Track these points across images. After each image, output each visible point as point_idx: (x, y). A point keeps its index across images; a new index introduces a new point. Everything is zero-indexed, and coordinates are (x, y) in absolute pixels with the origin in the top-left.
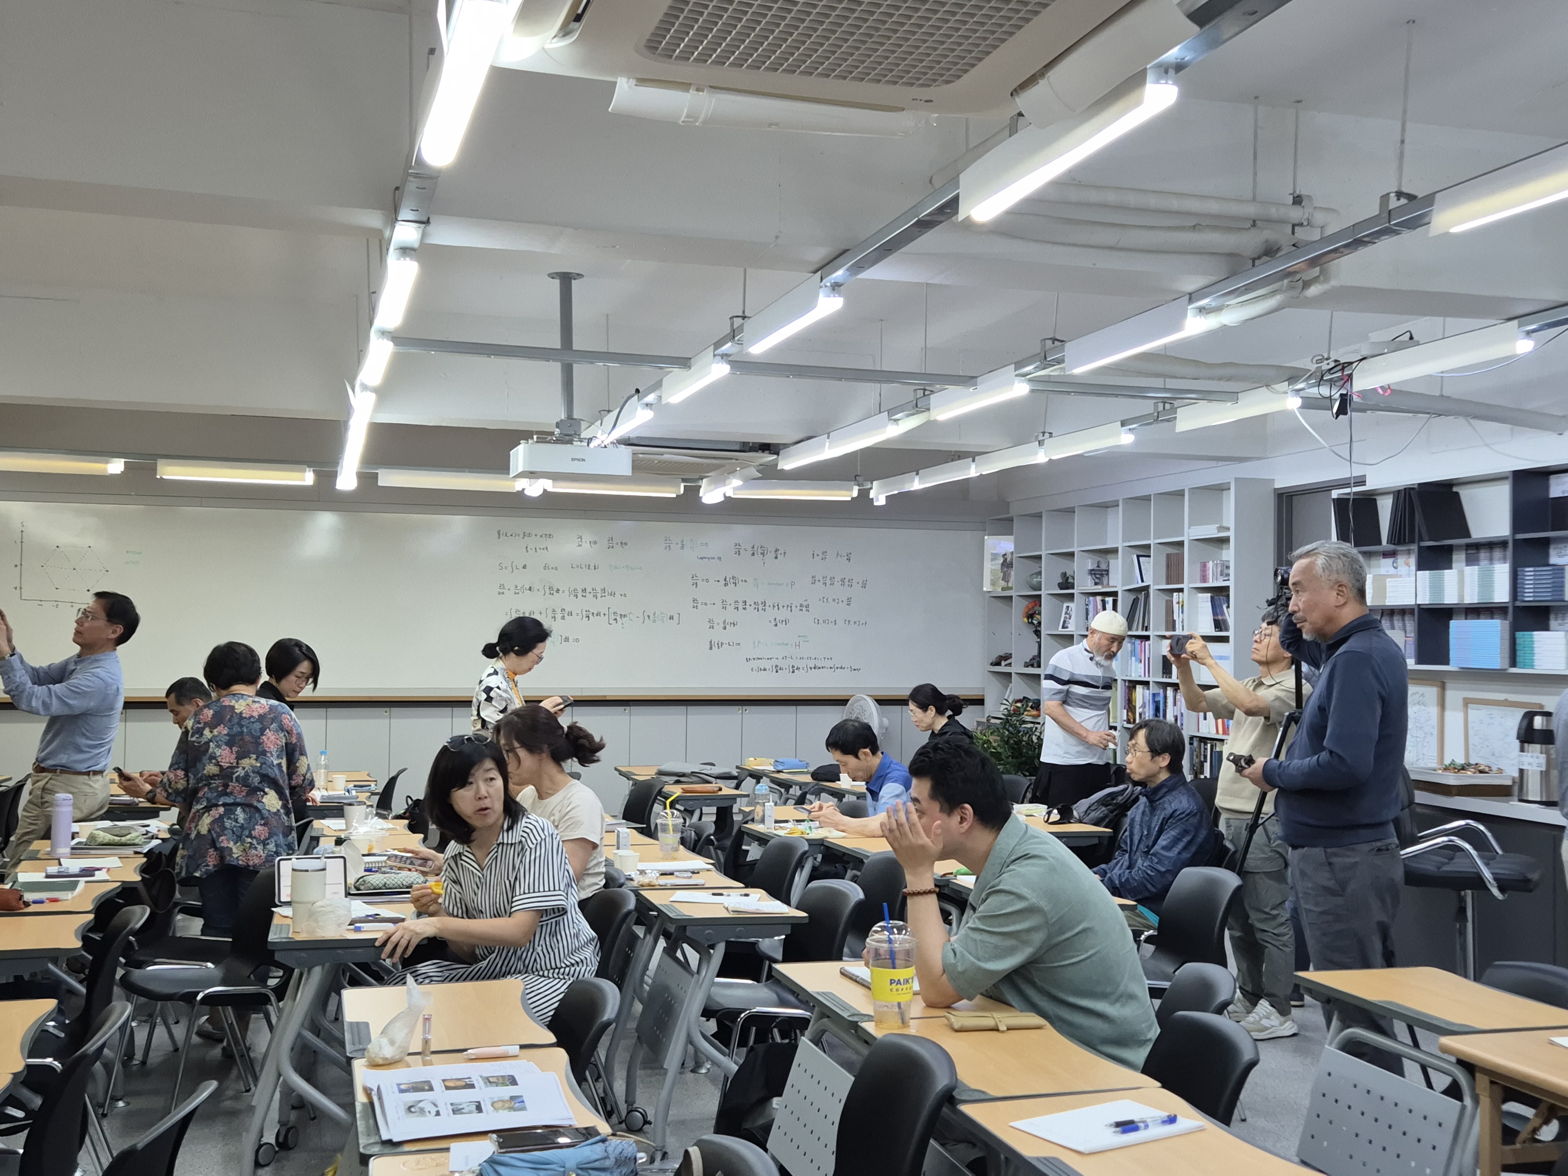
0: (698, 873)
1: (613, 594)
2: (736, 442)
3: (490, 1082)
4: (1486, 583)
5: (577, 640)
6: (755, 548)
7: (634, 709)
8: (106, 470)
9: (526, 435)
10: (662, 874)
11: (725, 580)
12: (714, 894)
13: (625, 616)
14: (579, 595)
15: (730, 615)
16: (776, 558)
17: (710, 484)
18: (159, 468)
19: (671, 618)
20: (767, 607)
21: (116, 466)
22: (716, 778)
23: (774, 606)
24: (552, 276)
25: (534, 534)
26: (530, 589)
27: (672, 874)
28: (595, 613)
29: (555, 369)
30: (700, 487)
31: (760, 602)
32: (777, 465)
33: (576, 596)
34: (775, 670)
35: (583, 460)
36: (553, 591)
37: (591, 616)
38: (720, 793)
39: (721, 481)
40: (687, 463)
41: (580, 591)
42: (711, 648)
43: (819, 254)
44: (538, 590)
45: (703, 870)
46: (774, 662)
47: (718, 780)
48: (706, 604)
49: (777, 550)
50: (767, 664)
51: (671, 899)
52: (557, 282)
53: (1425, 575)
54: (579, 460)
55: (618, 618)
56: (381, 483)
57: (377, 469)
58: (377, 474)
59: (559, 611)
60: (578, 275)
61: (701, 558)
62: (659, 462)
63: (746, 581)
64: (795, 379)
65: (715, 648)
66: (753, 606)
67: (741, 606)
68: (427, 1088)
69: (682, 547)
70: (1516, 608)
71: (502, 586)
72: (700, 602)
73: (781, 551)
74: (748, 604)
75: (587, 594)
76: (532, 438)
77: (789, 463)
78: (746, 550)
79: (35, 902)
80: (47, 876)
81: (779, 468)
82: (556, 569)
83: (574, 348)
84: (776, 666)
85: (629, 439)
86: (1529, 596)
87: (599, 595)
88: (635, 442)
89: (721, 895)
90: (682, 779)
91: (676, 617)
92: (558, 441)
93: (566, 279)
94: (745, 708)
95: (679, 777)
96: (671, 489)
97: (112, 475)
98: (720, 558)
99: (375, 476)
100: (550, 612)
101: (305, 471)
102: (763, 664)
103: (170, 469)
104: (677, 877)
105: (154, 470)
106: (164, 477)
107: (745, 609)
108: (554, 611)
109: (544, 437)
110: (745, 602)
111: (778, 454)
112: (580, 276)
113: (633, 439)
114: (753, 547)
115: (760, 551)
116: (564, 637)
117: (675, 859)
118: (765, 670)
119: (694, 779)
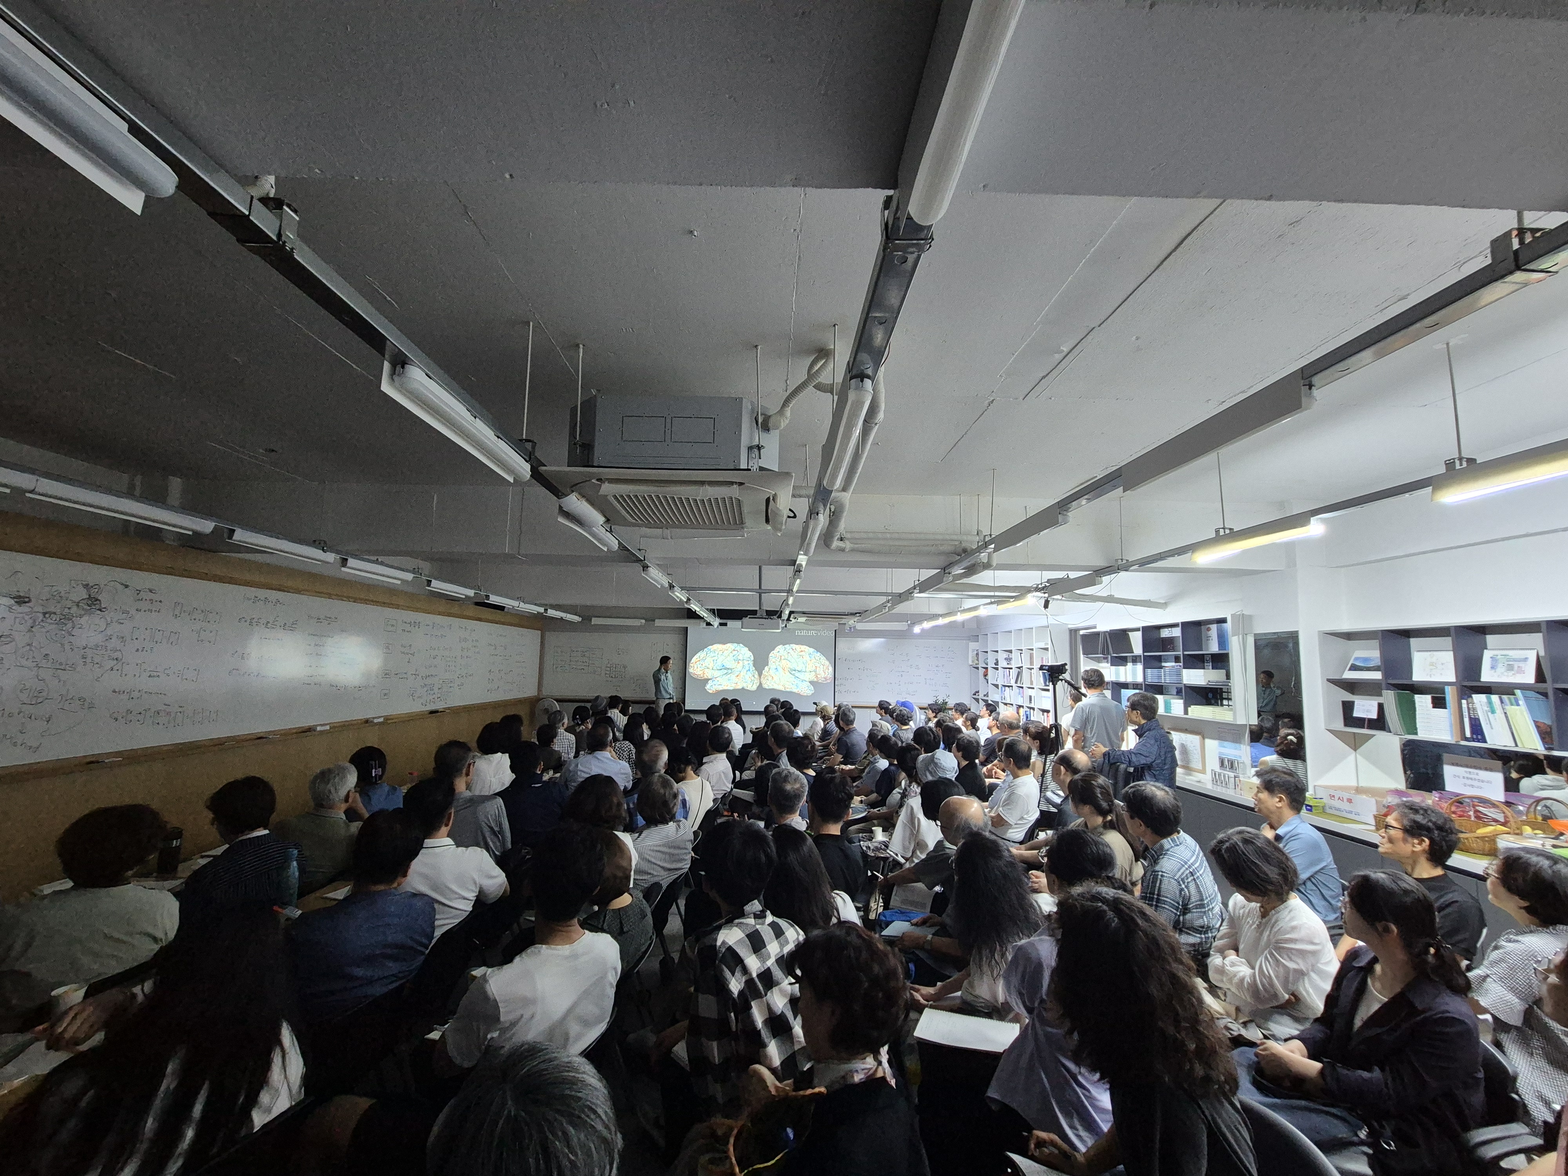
4: (1134, 674)
18: (656, 623)
53: (1113, 668)
70: (1146, 685)
86: (1149, 680)
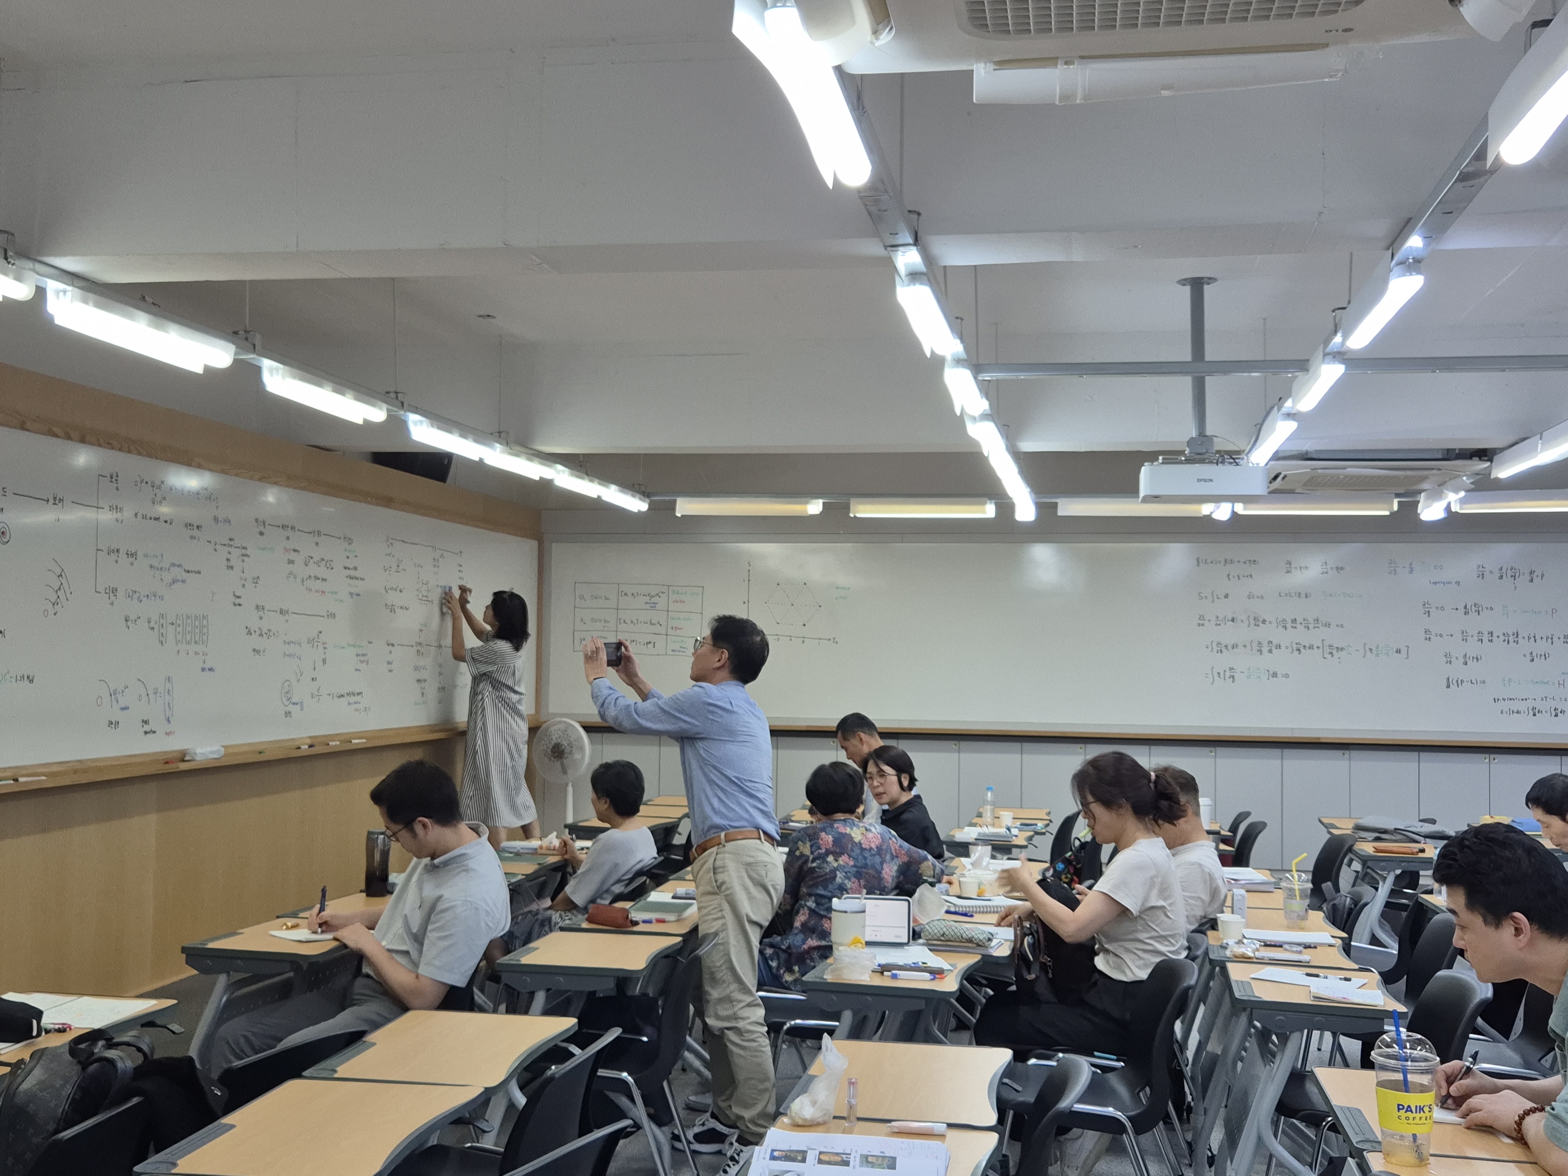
0: (1315, 947)
1: (1327, 625)
2: (1438, 450)
3: (867, 1162)
5: (1287, 676)
6: (1504, 570)
7: (1355, 753)
8: (806, 512)
9: (1151, 456)
10: (1266, 945)
11: (1465, 607)
12: (1308, 975)
13: (1342, 649)
14: (1289, 625)
15: (1473, 647)
16: (1532, 581)
17: (1428, 498)
18: (852, 508)
19: (1398, 651)
20: (1520, 640)
21: (815, 507)
22: (1426, 837)
23: (1529, 638)
24: (1183, 282)
25: (1236, 560)
26: (1233, 620)
27: (1281, 946)
28: (1308, 645)
29: (1186, 383)
30: (1418, 502)
31: (1511, 633)
32: (1490, 474)
33: (1286, 628)
34: (1531, 713)
35: (1211, 480)
36: (1258, 621)
37: (1302, 649)
38: (1421, 855)
39: (1436, 494)
40: (1380, 477)
41: (1289, 621)
42: (1448, 686)
43: (1381, 228)
44: (1242, 621)
45: (1322, 945)
46: (1530, 704)
47: (1427, 840)
48: (1441, 636)
49: (1532, 572)
50: (1522, 706)
51: (1253, 976)
52: (1188, 289)
54: (1205, 480)
55: (1334, 652)
56: (1061, 512)
57: (1055, 498)
58: (1056, 503)
59: (1265, 644)
60: (1210, 278)
61: (1435, 583)
62: (1346, 477)
63: (1492, 609)
64: (1440, 374)
65: (1453, 687)
66: (1502, 638)
67: (1485, 638)
68: (799, 1158)
69: (1411, 571)
71: (1202, 617)
72: (1433, 633)
73: (1538, 572)
74: (1495, 635)
75: (1298, 626)
76: (1158, 459)
77: (1505, 471)
78: (1491, 572)
79: (644, 922)
80: (673, 898)
81: (1493, 476)
82: (1262, 597)
83: (1206, 360)
84: (1534, 708)
85: (1307, 453)
87: (1311, 626)
88: (1314, 456)
89: (1317, 976)
90: (1383, 836)
91: (1404, 650)
92: (1189, 461)
93: (1197, 285)
94: (1492, 756)
95: (1380, 834)
96: (1383, 506)
97: (811, 516)
98: (1458, 583)
99: (1055, 506)
100: (1255, 644)
101: (985, 503)
102: (1515, 706)
103: (861, 507)
104: (1286, 950)
105: (847, 508)
106: (858, 515)
107: (1491, 641)
108: (1260, 643)
109: (1172, 456)
110: (1491, 633)
111: (1491, 460)
112: (1211, 280)
113: (1311, 452)
114: (1501, 569)
115: (1510, 573)
116: (1271, 673)
117: (1302, 929)
118: (1518, 712)
119: (1399, 837)
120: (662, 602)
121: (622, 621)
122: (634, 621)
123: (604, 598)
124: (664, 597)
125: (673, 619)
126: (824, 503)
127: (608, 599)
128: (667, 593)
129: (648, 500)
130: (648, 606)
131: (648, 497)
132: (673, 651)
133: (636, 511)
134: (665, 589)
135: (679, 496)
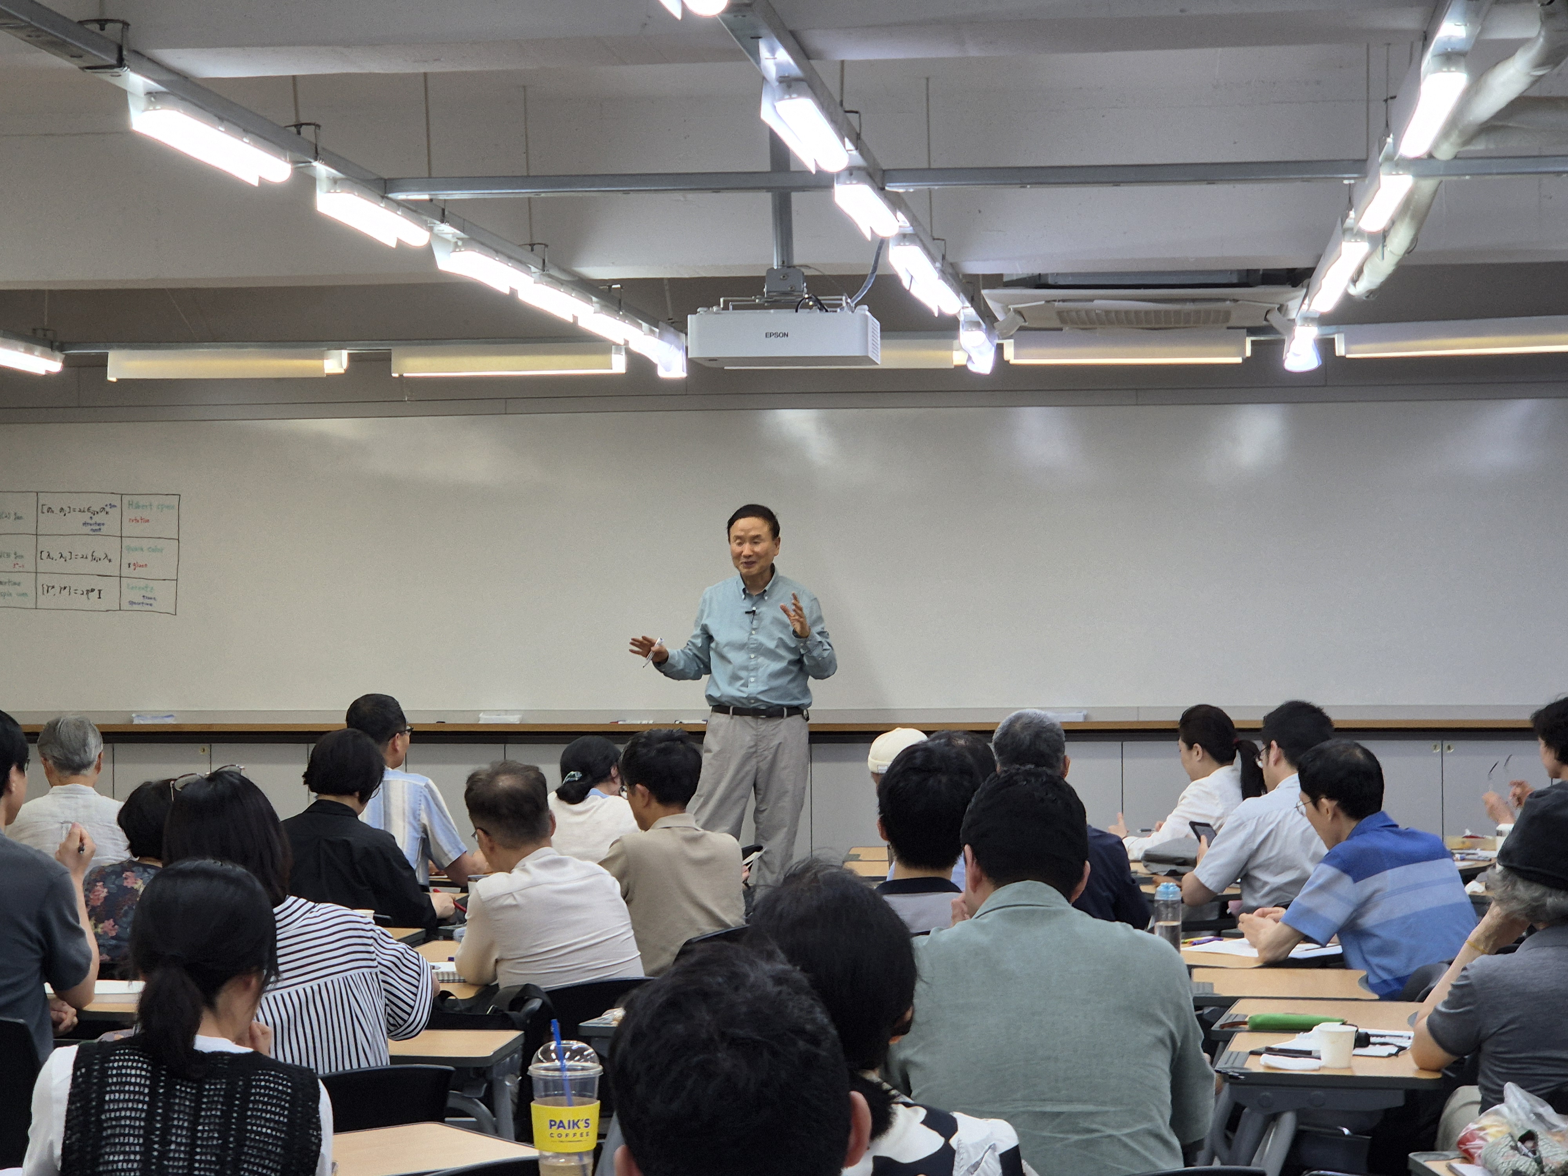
8: (321, 370)
18: (394, 362)
21: (335, 363)
94: (1446, 743)
96: (1233, 349)
97: (332, 376)
103: (411, 360)
105: (388, 363)
106: (405, 375)
113: (1046, 276)
120: (111, 522)
121: (45, 555)
122: (66, 554)
123: (13, 517)
124: (115, 513)
125: (129, 549)
126: (349, 354)
127: (19, 518)
128: (119, 506)
129: (60, 356)
130: (87, 529)
131: (61, 349)
132: (132, 603)
133: (43, 373)
134: (116, 500)
135: (110, 348)
